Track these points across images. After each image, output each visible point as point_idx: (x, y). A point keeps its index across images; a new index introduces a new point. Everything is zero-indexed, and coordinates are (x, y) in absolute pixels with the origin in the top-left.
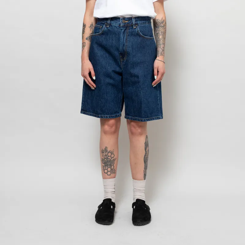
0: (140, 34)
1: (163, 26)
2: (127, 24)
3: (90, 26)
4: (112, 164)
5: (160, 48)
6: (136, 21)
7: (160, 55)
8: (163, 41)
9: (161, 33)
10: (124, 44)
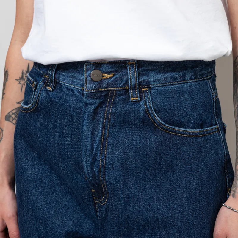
3: (20, 76)
6: (140, 75)
10: (94, 157)
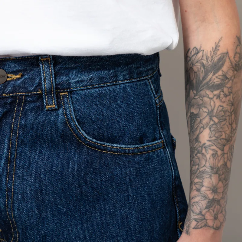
0: (78, 133)
1: (217, 81)
2: (15, 89)
5: (198, 190)
7: (195, 228)
8: (214, 155)
9: (207, 119)
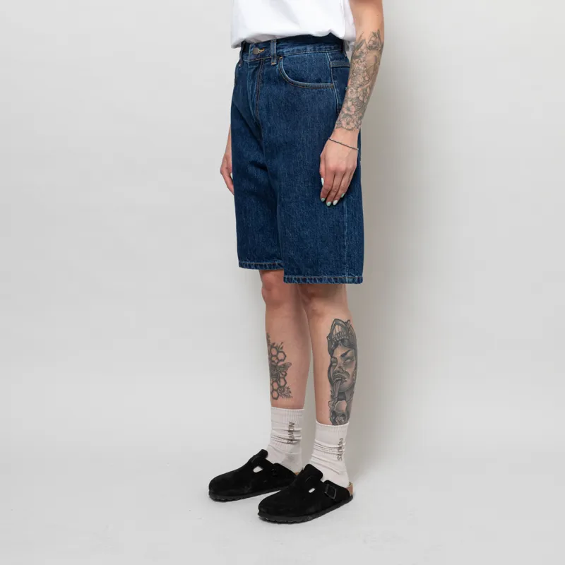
0: (285, 77)
2: (261, 56)
4: (281, 376)
6: (278, 49)
